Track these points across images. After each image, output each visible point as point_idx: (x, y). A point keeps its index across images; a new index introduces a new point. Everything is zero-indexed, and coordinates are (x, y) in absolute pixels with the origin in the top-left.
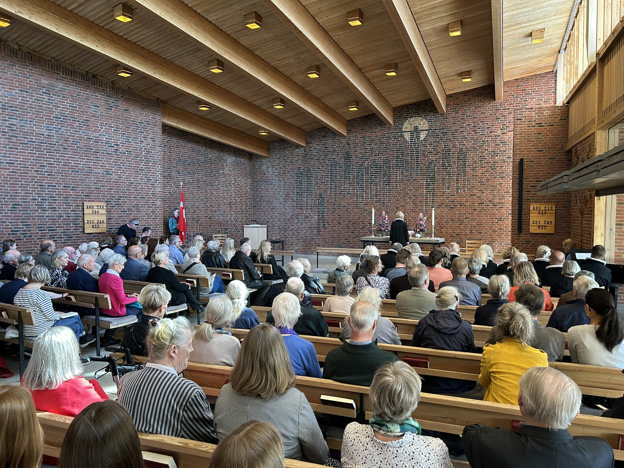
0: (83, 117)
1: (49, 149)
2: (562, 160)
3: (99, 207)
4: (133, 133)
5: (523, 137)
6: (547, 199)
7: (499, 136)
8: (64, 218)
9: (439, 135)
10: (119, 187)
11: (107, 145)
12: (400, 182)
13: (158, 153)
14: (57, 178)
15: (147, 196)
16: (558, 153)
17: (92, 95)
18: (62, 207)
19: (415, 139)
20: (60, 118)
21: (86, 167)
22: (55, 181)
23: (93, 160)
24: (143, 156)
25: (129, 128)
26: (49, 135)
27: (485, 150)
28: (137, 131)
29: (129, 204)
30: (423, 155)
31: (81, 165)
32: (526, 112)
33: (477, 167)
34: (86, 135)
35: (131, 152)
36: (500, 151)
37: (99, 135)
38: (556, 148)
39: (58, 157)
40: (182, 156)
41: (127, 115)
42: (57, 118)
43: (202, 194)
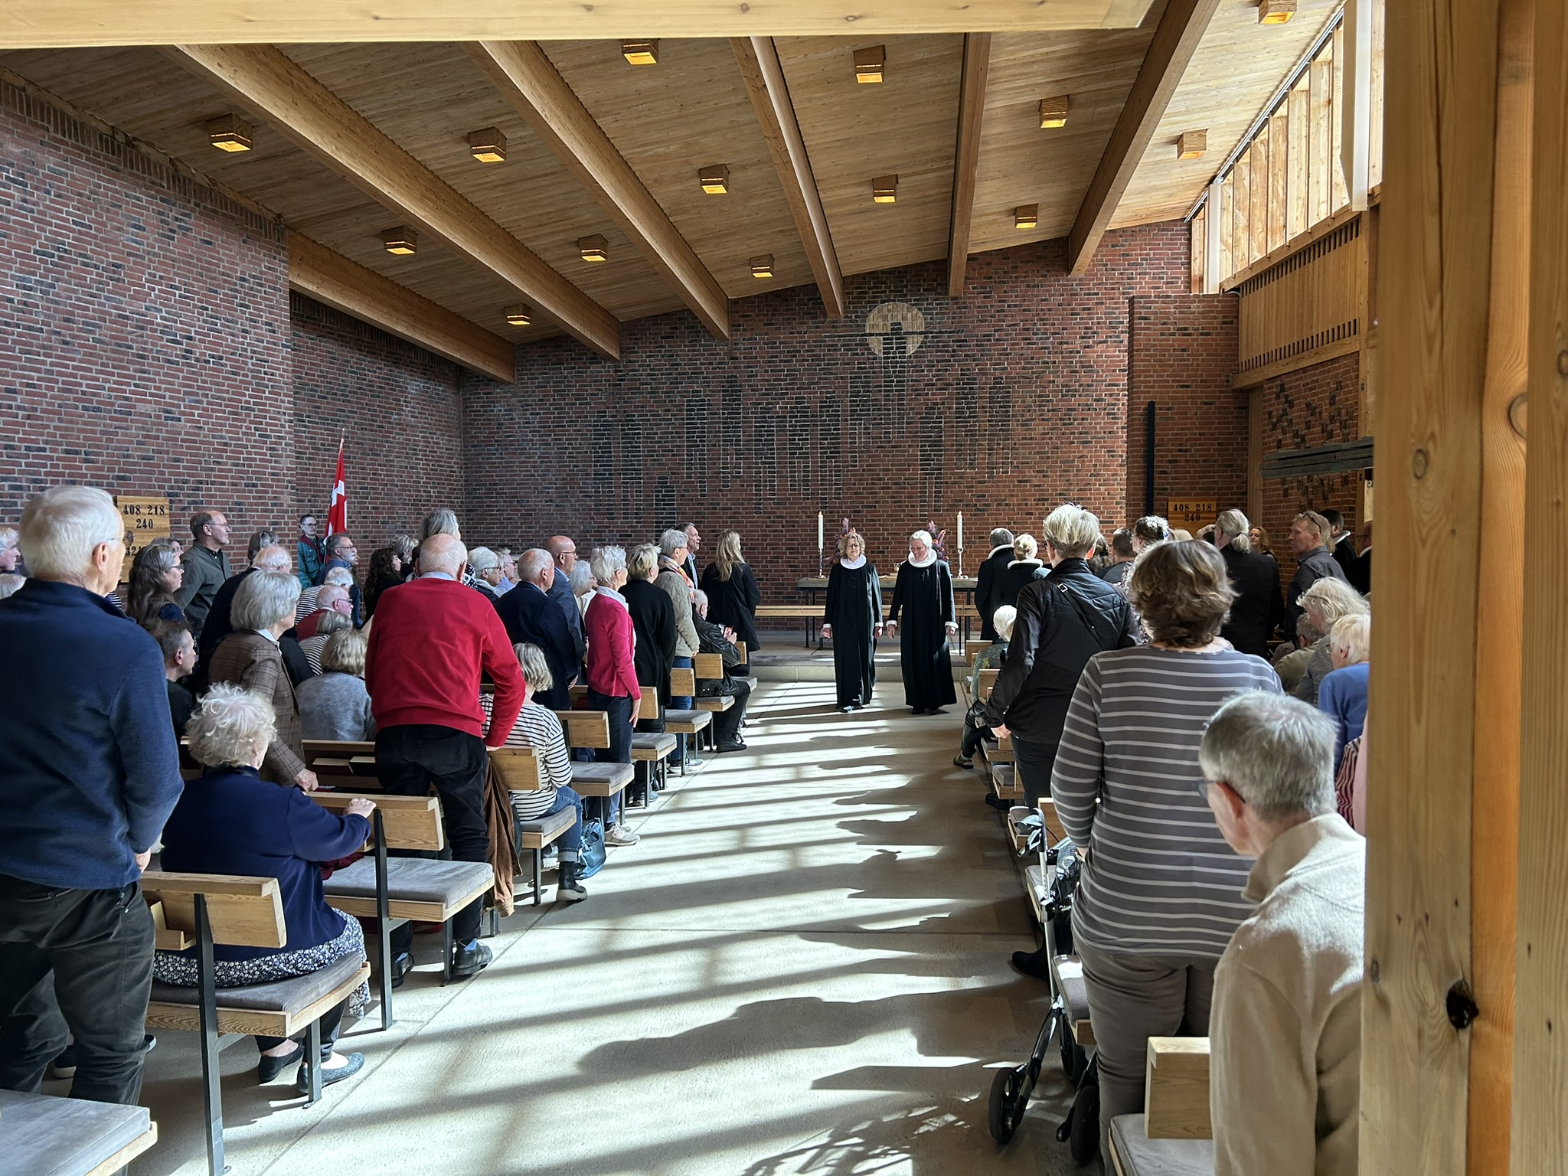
0: (108, 257)
1: (25, 344)
2: (1226, 408)
3: (153, 511)
4: (225, 307)
5: (1151, 355)
6: (1200, 489)
7: (1078, 352)
9: (949, 346)
10: (196, 455)
11: (165, 337)
12: (863, 452)
13: (281, 365)
14: (48, 427)
15: (260, 479)
16: (1220, 392)
17: (127, 196)
19: (895, 353)
20: (53, 256)
21: (117, 398)
22: (42, 434)
23: (133, 378)
24: (249, 370)
25: (216, 292)
26: (25, 303)
27: (1050, 382)
28: (232, 303)
29: (222, 503)
30: (913, 390)
31: (106, 392)
32: (1157, 302)
33: (1032, 420)
34: (115, 308)
35: (221, 358)
36: (1081, 385)
37: (146, 308)
38: (1216, 381)
39: (48, 367)
40: (306, 374)
41: (211, 256)
42: (44, 254)
43: (355, 478)
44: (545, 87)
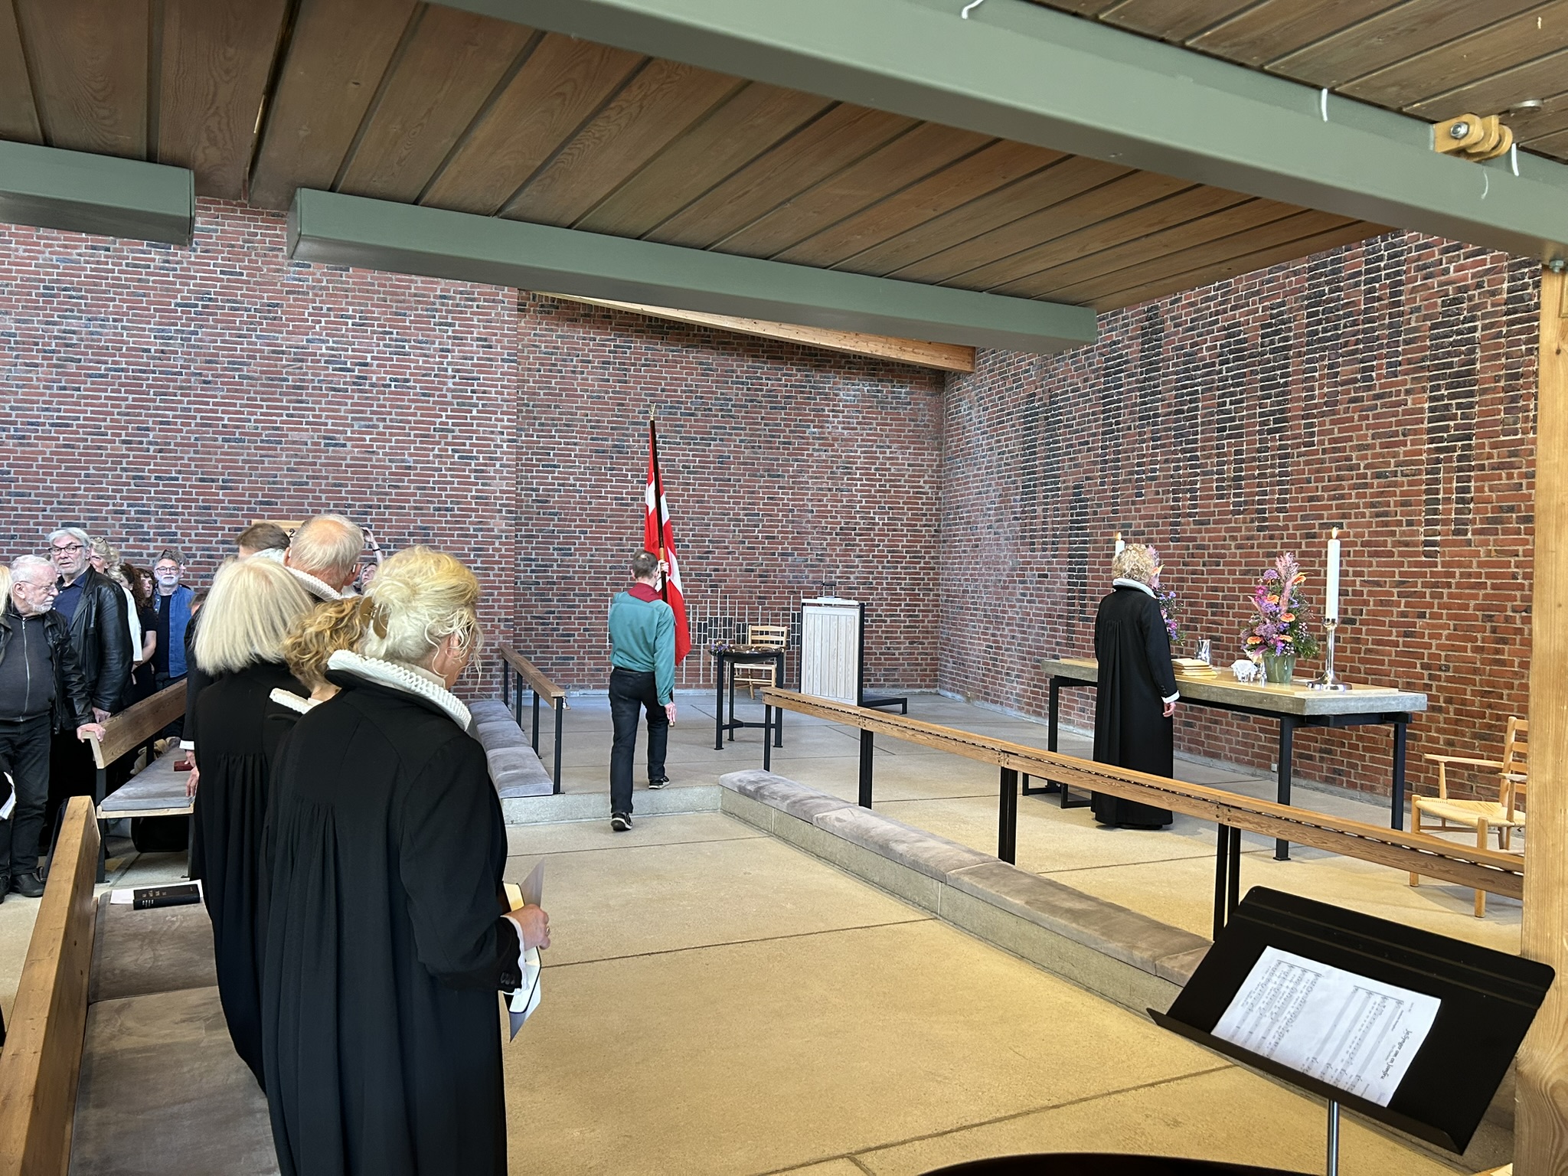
0: (263, 298)
1: (162, 387)
4: (417, 329)
8: (198, 559)
10: (366, 479)
11: (331, 366)
13: (501, 381)
14: (182, 458)
15: (458, 503)
18: (193, 533)
20: (196, 306)
21: (263, 428)
22: (176, 465)
23: (288, 408)
24: (449, 390)
26: (163, 352)
28: (429, 323)
31: (252, 424)
34: (269, 345)
35: (407, 381)
37: (308, 341)
39: (185, 406)
41: (397, 280)
42: (186, 305)
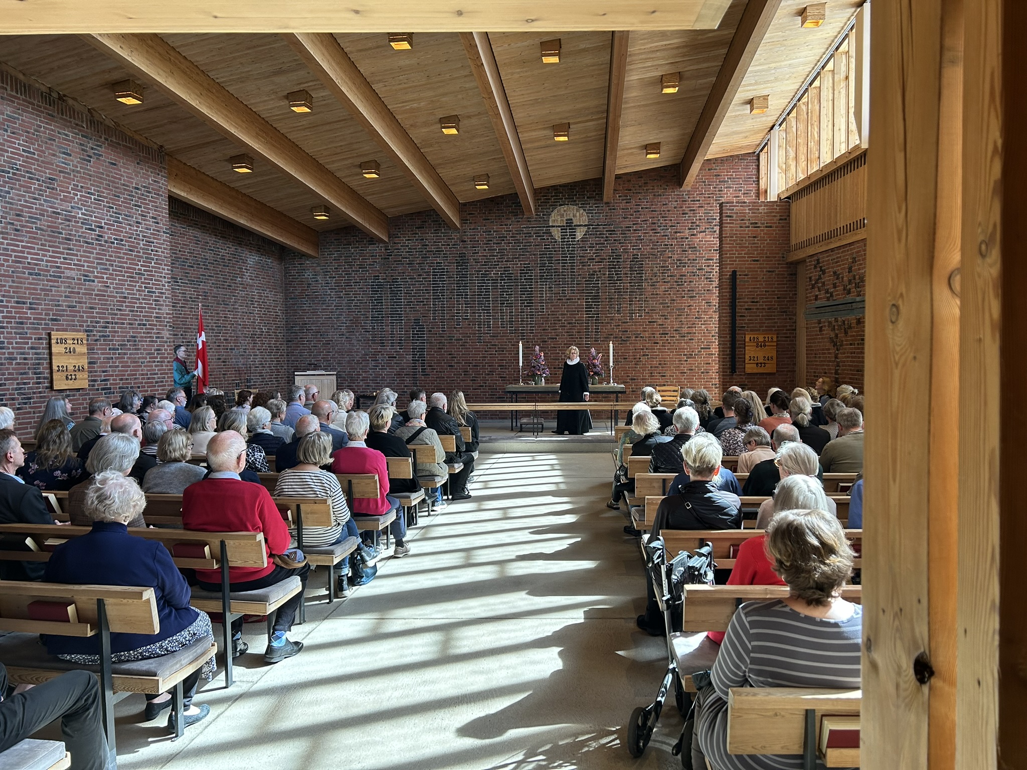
0: (46, 173)
2: (782, 274)
3: (76, 342)
4: (125, 207)
5: (734, 241)
6: (766, 327)
7: (687, 238)
8: (18, 361)
9: (603, 234)
10: (105, 305)
11: (84, 226)
12: (548, 303)
13: (162, 245)
14: (5, 286)
15: (148, 321)
16: (778, 264)
17: (59, 133)
18: (14, 341)
19: (568, 238)
20: (9, 172)
21: (51, 267)
23: (63, 253)
24: (141, 248)
25: (119, 197)
27: (669, 257)
28: (130, 204)
29: (122, 336)
30: (580, 263)
31: (44, 263)
32: (738, 206)
33: (657, 282)
34: (51, 207)
35: (122, 240)
36: (689, 260)
37: (72, 207)
38: (775, 257)
39: (5, 247)
40: (180, 251)
41: (115, 173)
42: (3, 171)
43: (212, 320)
44: (338, 64)
